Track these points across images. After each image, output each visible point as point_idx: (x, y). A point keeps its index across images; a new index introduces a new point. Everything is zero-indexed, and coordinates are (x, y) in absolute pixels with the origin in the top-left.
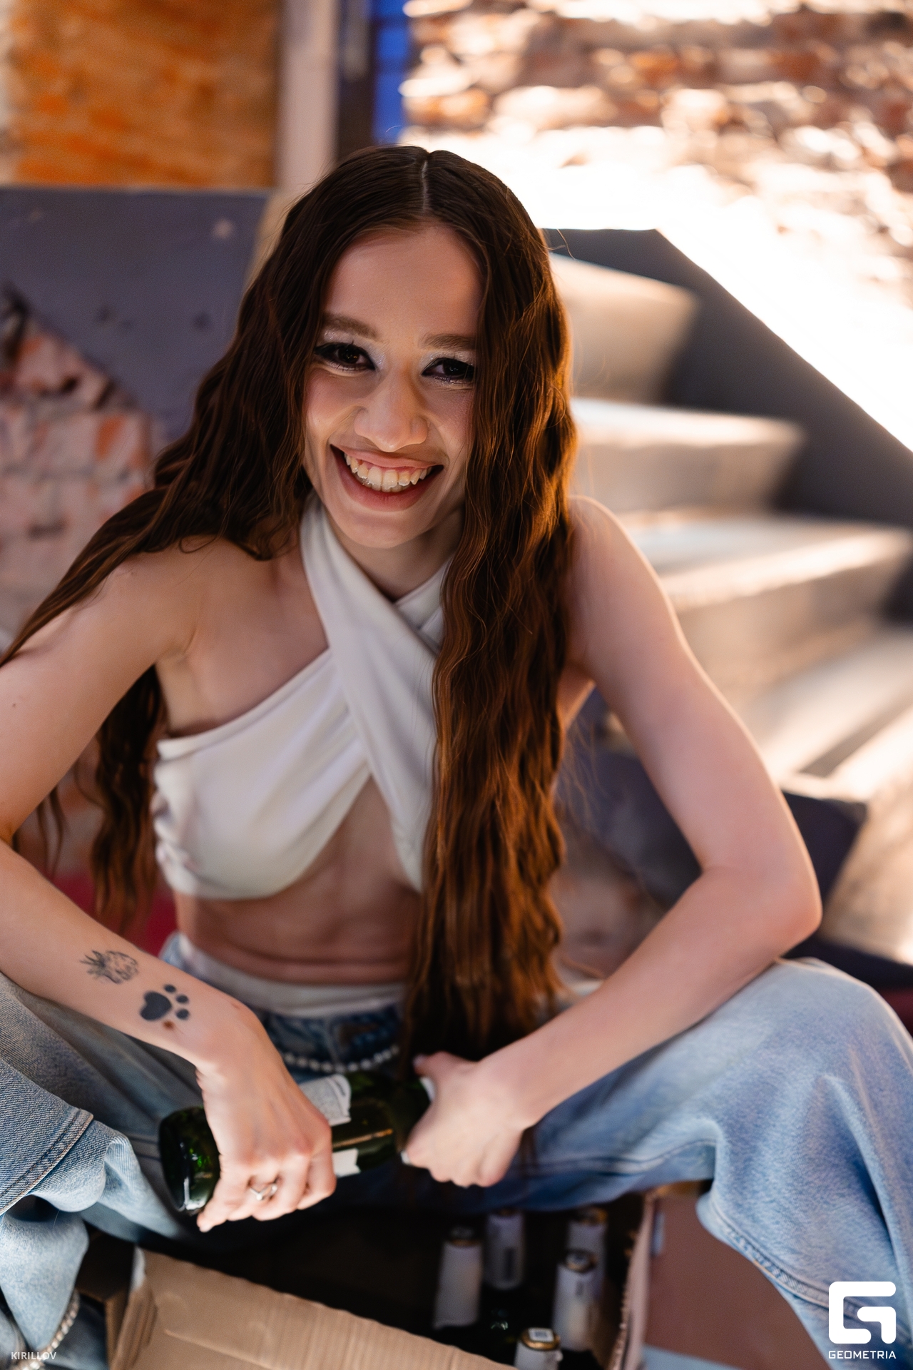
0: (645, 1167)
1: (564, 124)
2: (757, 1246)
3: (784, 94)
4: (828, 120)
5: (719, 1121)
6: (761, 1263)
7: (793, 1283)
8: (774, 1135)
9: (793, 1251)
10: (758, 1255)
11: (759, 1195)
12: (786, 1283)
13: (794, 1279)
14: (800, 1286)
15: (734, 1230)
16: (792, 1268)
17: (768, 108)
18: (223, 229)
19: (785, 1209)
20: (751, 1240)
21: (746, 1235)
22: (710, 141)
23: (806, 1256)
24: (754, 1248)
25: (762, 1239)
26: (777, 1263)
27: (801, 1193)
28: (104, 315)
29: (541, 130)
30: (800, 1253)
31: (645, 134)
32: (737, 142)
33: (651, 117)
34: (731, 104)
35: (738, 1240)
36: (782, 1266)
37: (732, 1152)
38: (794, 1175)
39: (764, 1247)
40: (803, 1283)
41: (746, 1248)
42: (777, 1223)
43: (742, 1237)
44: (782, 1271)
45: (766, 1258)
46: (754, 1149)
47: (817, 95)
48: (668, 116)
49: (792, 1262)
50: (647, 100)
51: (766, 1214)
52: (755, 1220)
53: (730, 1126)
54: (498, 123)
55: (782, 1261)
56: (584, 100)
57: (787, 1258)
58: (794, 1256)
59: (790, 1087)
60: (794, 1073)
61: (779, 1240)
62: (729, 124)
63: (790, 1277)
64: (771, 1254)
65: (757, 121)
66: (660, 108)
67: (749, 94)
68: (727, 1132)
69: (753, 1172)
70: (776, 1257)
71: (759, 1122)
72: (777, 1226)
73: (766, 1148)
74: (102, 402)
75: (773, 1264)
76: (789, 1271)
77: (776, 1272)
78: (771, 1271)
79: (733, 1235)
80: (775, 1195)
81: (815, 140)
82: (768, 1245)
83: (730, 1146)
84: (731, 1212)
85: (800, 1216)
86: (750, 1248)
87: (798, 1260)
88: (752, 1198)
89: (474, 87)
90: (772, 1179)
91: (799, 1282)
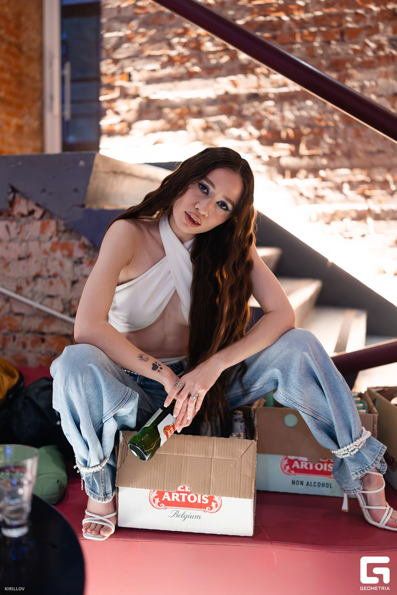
0: (258, 388)
1: (154, 131)
2: (292, 400)
3: (223, 118)
4: (238, 125)
5: (278, 369)
6: (294, 404)
7: (302, 408)
8: (293, 370)
9: (301, 400)
10: (292, 402)
11: (291, 386)
12: (300, 408)
13: (302, 407)
14: (304, 409)
15: (285, 397)
16: (301, 404)
17: (219, 123)
18: (82, 163)
19: (298, 389)
20: (290, 399)
21: (289, 398)
22: (201, 134)
23: (305, 401)
24: (291, 400)
25: (293, 398)
26: (298, 403)
27: (301, 384)
28: (44, 191)
29: (146, 134)
30: (303, 400)
31: (181, 133)
32: (210, 133)
33: (182, 127)
34: (207, 122)
35: (287, 399)
36: (299, 404)
37: (283, 376)
38: (299, 379)
39: (293, 400)
40: (305, 408)
41: (289, 401)
42: (297, 392)
43: (288, 398)
44: (299, 405)
45: (294, 402)
46: (288, 375)
47: (234, 118)
48: (189, 127)
49: (301, 403)
50: (181, 122)
51: (293, 391)
52: (291, 393)
53: (282, 369)
54: (132, 132)
55: (299, 403)
56: (160, 123)
57: (300, 401)
58: (302, 401)
59: (295, 357)
60: (295, 354)
61: (297, 397)
62: (207, 129)
63: (301, 406)
64: (296, 401)
65: (216, 127)
66: (185, 124)
67: (213, 119)
68: (281, 371)
69: (289, 381)
70: (297, 402)
71: (288, 368)
72: (296, 393)
73: (291, 374)
74: (42, 217)
75: (297, 404)
76: (301, 405)
77: (298, 406)
78: (296, 406)
79: (285, 398)
80: (295, 385)
81: (235, 132)
82: (295, 399)
83: (282, 375)
84: (284, 392)
85: (302, 390)
86: (290, 401)
87: (303, 402)
88: (289, 387)
89: (122, 121)
90: (294, 381)
91: (304, 408)
